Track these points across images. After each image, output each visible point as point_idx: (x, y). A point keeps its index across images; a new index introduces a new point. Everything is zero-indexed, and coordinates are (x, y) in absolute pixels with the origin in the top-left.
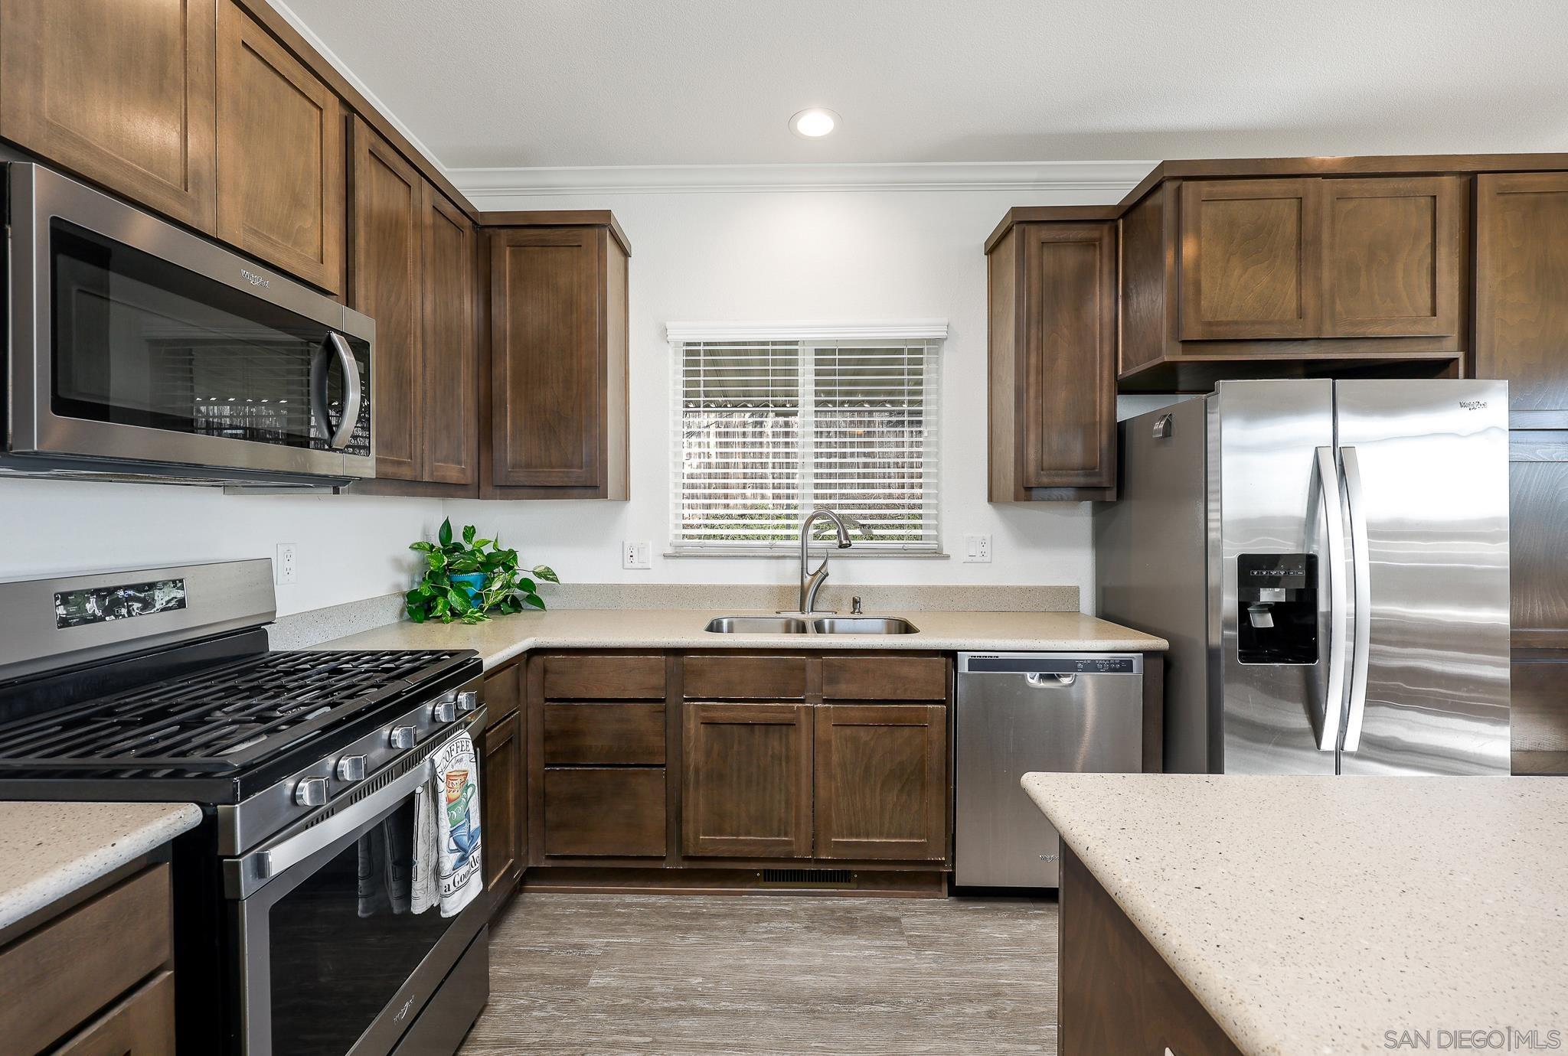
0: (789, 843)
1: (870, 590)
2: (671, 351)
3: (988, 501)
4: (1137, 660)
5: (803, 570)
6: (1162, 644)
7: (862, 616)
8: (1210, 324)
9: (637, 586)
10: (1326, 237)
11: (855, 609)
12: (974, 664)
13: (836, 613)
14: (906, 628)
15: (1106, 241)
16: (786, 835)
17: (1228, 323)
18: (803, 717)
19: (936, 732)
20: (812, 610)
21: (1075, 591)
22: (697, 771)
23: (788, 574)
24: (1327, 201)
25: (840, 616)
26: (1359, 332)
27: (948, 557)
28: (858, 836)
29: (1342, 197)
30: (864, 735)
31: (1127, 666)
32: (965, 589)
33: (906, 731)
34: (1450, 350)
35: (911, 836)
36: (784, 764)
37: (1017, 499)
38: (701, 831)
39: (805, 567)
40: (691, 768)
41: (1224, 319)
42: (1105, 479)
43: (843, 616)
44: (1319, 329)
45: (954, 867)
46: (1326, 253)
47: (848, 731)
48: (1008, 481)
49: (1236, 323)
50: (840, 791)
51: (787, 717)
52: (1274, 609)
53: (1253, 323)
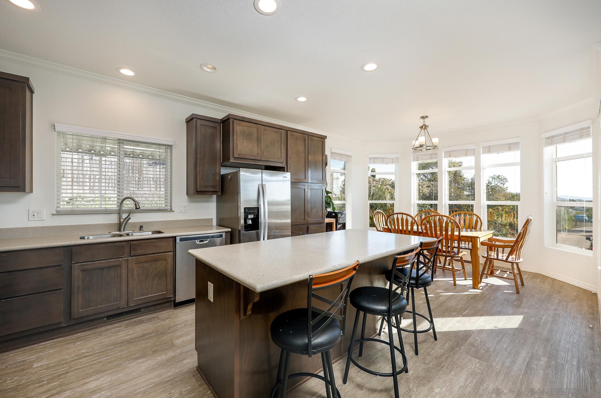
0: (118, 304)
1: (147, 223)
2: (56, 133)
3: (187, 195)
4: (224, 235)
5: (120, 218)
6: (230, 230)
7: (144, 231)
8: (240, 154)
9: (37, 227)
10: (262, 138)
11: (141, 229)
12: (181, 240)
13: (133, 231)
14: (160, 232)
15: (218, 128)
16: (117, 302)
17: (243, 154)
18: (123, 262)
19: (170, 260)
20: (124, 231)
21: (212, 219)
22: (78, 288)
23: (113, 219)
24: (262, 130)
25: (135, 232)
26: (269, 160)
27: (174, 211)
28: (144, 296)
29: (265, 130)
30: (146, 265)
31: (221, 236)
32: (180, 221)
33: (160, 262)
34: (283, 165)
35: (162, 292)
36: (116, 279)
37: (194, 194)
38: (80, 308)
39: (121, 216)
40: (76, 287)
41: (243, 153)
42: (218, 189)
43: (136, 232)
44: (261, 158)
45: (175, 298)
46: (262, 142)
47: (140, 265)
48: (192, 189)
49: (245, 154)
50: (137, 283)
51: (118, 263)
52: (252, 219)
53: (248, 155)
